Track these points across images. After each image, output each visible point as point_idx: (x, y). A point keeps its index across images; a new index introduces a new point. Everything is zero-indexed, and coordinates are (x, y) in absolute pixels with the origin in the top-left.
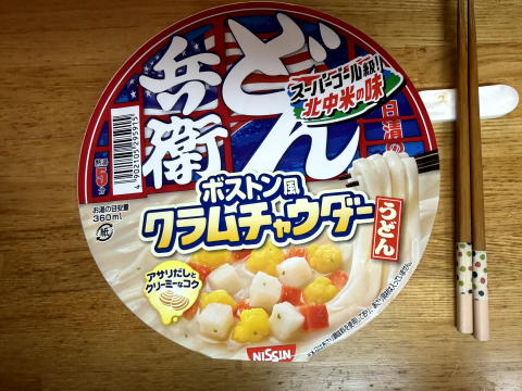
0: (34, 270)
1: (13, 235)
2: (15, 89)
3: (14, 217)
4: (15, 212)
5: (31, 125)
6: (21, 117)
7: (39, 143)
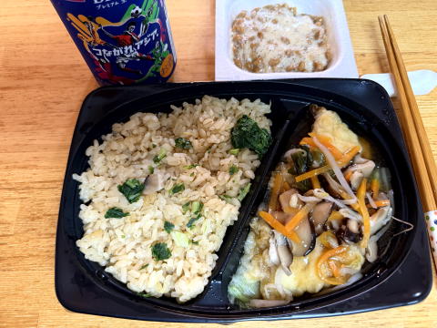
0: (44, 215)
1: (31, 185)
2: (50, 79)
3: (34, 171)
4: (36, 166)
5: (58, 103)
6: (52, 98)
7: (63, 116)
